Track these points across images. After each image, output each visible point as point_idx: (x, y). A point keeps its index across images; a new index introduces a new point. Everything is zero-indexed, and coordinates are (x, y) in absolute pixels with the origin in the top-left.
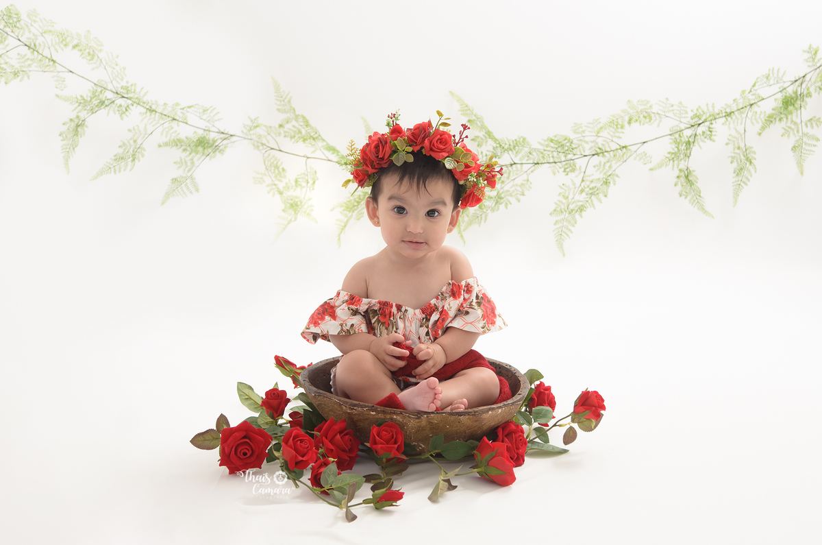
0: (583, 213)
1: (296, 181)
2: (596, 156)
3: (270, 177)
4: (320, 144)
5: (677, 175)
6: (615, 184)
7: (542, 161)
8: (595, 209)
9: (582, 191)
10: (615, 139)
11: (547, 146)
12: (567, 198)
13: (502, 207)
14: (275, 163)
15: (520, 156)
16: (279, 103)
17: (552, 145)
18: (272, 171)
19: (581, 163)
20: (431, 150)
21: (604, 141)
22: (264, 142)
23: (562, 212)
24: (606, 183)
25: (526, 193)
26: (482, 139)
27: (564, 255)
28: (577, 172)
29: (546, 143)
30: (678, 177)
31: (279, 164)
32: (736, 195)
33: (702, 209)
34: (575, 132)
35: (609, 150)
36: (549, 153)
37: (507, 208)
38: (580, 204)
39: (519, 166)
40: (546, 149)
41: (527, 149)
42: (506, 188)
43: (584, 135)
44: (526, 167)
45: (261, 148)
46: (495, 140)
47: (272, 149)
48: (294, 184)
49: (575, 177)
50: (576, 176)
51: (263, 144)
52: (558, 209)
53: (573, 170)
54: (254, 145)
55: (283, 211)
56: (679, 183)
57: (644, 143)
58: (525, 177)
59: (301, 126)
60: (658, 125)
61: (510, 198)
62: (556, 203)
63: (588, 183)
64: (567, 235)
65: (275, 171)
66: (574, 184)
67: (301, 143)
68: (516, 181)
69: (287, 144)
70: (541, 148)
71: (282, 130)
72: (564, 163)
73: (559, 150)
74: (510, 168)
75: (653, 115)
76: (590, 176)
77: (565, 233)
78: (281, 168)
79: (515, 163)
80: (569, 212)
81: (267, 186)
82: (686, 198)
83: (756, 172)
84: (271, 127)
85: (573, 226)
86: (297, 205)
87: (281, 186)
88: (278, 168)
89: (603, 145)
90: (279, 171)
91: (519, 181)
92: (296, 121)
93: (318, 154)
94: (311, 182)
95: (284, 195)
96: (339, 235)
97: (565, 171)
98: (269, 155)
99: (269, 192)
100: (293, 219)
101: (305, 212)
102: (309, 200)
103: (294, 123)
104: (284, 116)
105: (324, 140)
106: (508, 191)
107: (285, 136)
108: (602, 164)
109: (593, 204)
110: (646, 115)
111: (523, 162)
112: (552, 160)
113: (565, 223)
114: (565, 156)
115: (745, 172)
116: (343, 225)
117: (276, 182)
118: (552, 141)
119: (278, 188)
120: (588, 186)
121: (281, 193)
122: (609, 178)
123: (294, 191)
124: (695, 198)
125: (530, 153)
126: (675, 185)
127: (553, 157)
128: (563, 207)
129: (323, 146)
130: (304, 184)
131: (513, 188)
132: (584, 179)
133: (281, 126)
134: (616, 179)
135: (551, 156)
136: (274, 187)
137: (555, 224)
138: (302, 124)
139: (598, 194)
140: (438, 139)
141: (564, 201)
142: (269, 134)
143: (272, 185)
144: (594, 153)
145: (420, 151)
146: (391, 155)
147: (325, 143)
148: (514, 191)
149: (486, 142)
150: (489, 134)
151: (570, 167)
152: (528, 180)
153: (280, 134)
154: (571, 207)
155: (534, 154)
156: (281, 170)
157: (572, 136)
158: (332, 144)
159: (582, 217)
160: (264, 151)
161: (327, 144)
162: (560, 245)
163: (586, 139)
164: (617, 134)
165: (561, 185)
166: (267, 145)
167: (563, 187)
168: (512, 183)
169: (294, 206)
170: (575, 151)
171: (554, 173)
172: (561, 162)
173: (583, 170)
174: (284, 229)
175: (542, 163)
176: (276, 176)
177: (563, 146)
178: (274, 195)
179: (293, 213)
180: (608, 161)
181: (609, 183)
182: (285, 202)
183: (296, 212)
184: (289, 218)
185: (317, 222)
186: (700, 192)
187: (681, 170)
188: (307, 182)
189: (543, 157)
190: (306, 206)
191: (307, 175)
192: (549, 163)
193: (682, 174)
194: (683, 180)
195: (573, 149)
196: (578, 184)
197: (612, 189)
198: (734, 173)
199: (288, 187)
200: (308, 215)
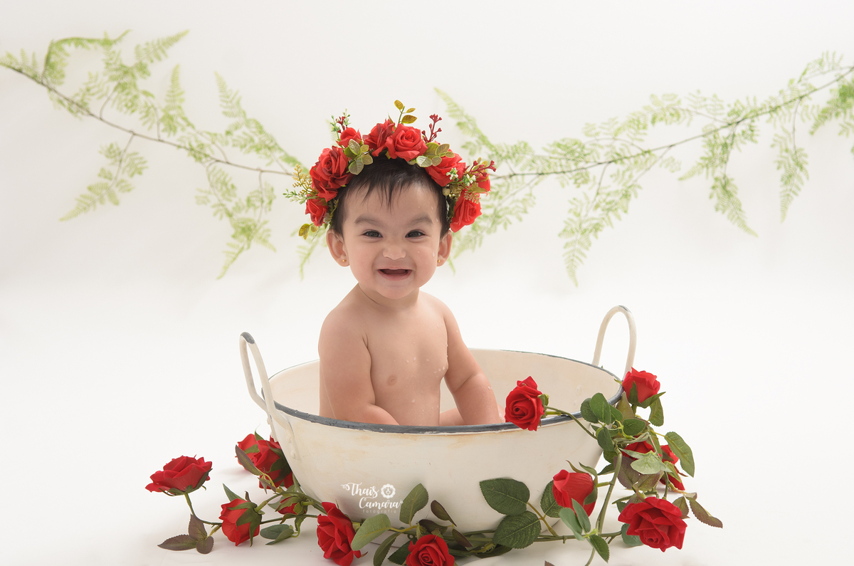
0: (599, 234)
1: (248, 200)
2: (613, 164)
3: (216, 195)
4: (277, 154)
5: (712, 186)
6: (636, 197)
7: (548, 170)
8: (612, 227)
9: (597, 206)
10: (636, 143)
11: (554, 152)
13: (500, 227)
14: (222, 178)
15: (521, 165)
16: (225, 104)
17: (559, 150)
19: (595, 172)
20: (397, 149)
21: (623, 145)
22: (208, 152)
23: (573, 232)
24: (626, 196)
25: (529, 210)
26: (474, 145)
27: (577, 285)
28: (590, 184)
29: (553, 148)
30: (714, 188)
31: (227, 179)
32: (784, 207)
33: (743, 225)
34: (587, 134)
35: (628, 155)
36: (556, 161)
37: (506, 228)
38: (595, 222)
39: (519, 178)
40: (552, 155)
41: (528, 157)
42: (505, 204)
43: (598, 138)
44: (528, 179)
45: (204, 160)
46: (490, 146)
47: (218, 161)
48: (245, 203)
49: (588, 190)
50: (590, 189)
51: (206, 156)
52: (569, 229)
53: (586, 181)
54: (195, 156)
55: (234, 236)
56: (715, 195)
57: (671, 146)
58: (527, 190)
59: (254, 132)
60: (688, 124)
61: (509, 217)
62: (566, 222)
63: (604, 196)
64: (580, 260)
65: (221, 189)
66: (587, 198)
67: (253, 154)
68: (516, 196)
69: (236, 155)
70: (546, 154)
71: (229, 138)
72: (574, 173)
73: (568, 156)
74: (509, 180)
75: (681, 112)
76: (606, 188)
77: (577, 257)
78: (229, 184)
79: (515, 174)
80: (582, 232)
81: (214, 206)
82: (724, 212)
83: (808, 178)
84: (216, 135)
85: (587, 249)
86: (249, 229)
87: (230, 206)
89: (621, 150)
90: (227, 189)
91: (520, 196)
92: (248, 126)
93: (275, 167)
94: (266, 201)
95: (234, 217)
96: (302, 266)
97: (575, 183)
98: (214, 169)
99: (215, 214)
100: (246, 246)
101: (260, 238)
102: (265, 222)
103: (244, 129)
104: (232, 121)
105: (280, 149)
106: (507, 208)
107: (234, 146)
108: (621, 173)
109: (610, 222)
110: (673, 112)
111: (526, 172)
112: (559, 169)
113: (577, 246)
114: (576, 164)
115: (795, 180)
116: (307, 252)
117: (224, 202)
118: (559, 145)
119: (226, 210)
120: (605, 201)
121: (230, 215)
122: (630, 190)
123: (247, 212)
124: (734, 213)
125: (533, 161)
126: (711, 198)
127: (561, 166)
128: (574, 226)
129: (281, 157)
130: (258, 204)
131: (514, 205)
132: (600, 191)
133: (228, 133)
134: (638, 191)
135: (558, 164)
136: (221, 208)
137: (565, 247)
138: (254, 130)
139: (616, 209)
140: (403, 135)
141: (575, 219)
142: (213, 143)
143: (219, 205)
144: (610, 159)
145: (383, 155)
146: (347, 167)
147: (282, 154)
148: (514, 208)
149: (480, 149)
150: (483, 140)
151: (582, 178)
152: (531, 195)
153: (227, 143)
154: (584, 226)
155: (538, 162)
156: (229, 187)
157: (584, 140)
158: (292, 154)
159: (597, 238)
160: (207, 164)
161: (286, 154)
162: (572, 273)
163: (601, 143)
164: (638, 137)
165: (572, 200)
166: (211, 155)
167: (574, 201)
168: (511, 199)
169: (246, 231)
170: (587, 158)
171: (563, 186)
172: (570, 171)
173: (598, 181)
174: (234, 259)
175: (547, 174)
176: (223, 195)
177: (572, 152)
178: (221, 218)
179: (245, 239)
180: (628, 169)
181: (630, 195)
182: (235, 226)
183: (249, 238)
184: (241, 245)
185: (275, 250)
186: (740, 205)
187: (716, 179)
188: (262, 201)
189: (549, 166)
190: (261, 231)
191: (261, 193)
192: (556, 173)
193: (718, 184)
194: (719, 190)
195: (585, 155)
196: (592, 199)
197: (633, 203)
198: (782, 180)
199: (238, 208)
200: (265, 241)
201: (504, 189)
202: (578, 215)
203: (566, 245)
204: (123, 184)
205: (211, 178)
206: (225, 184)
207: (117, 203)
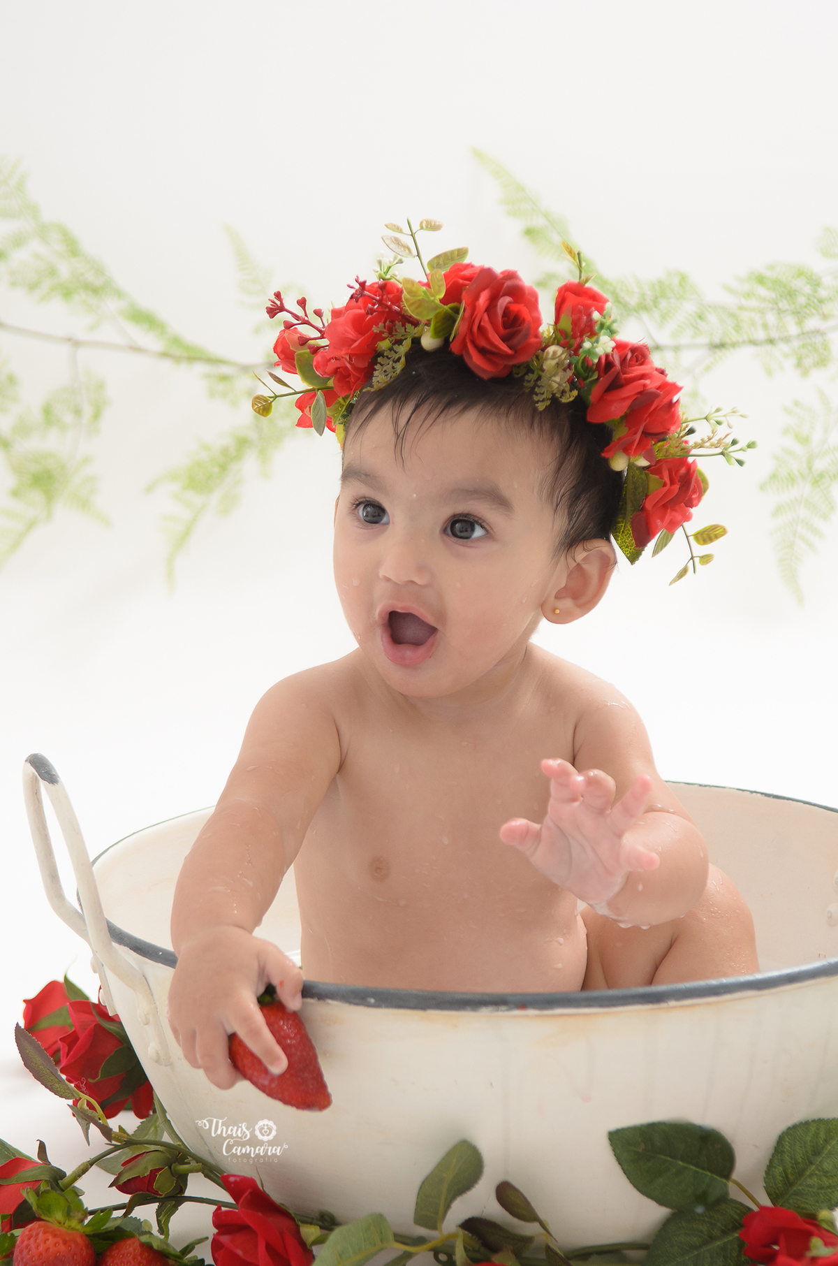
1: (47, 411)
4: (112, 305)
7: (734, 337)
11: (748, 295)
12: (807, 440)
15: (672, 325)
17: (762, 291)
23: (793, 481)
27: (800, 600)
28: (832, 367)
29: (746, 287)
34: (826, 254)
36: (753, 315)
39: (669, 354)
40: (744, 303)
41: (689, 307)
44: (689, 357)
52: (783, 473)
53: (822, 362)
55: (16, 493)
59: (58, 254)
62: (776, 457)
64: (810, 545)
67: (57, 303)
70: (730, 301)
72: (796, 343)
73: (784, 304)
77: (802, 538)
79: (659, 346)
80: (813, 481)
85: (825, 519)
86: (50, 477)
92: (44, 240)
93: (107, 333)
94: (88, 411)
95: (15, 450)
96: (171, 558)
97: (799, 364)
100: (42, 517)
101: (74, 497)
102: (87, 461)
103: (35, 245)
105: (119, 294)
107: (13, 285)
111: (683, 342)
112: (761, 335)
113: (803, 513)
114: (800, 323)
116: (181, 530)
118: (760, 280)
123: (43, 437)
125: (701, 317)
127: (765, 326)
128: (795, 467)
129: (119, 311)
130: (68, 418)
135: (759, 322)
137: (774, 516)
138: (58, 248)
141: (798, 449)
147: (124, 304)
151: (813, 354)
152: (694, 395)
154: (820, 465)
155: (713, 318)
157: (819, 265)
161: (132, 304)
162: (790, 574)
165: (790, 405)
167: (795, 409)
169: (44, 481)
170: (826, 308)
171: (769, 372)
172: (786, 339)
174: (17, 545)
175: (734, 345)
177: (791, 294)
179: (41, 499)
182: (16, 469)
183: (50, 496)
184: (31, 514)
185: (107, 524)
188: (78, 412)
189: (738, 328)
190: (76, 480)
191: (77, 394)
192: (754, 343)
195: (821, 301)
196: (835, 402)
199: (23, 429)
200: (84, 504)
202: (804, 440)
203: (778, 510)
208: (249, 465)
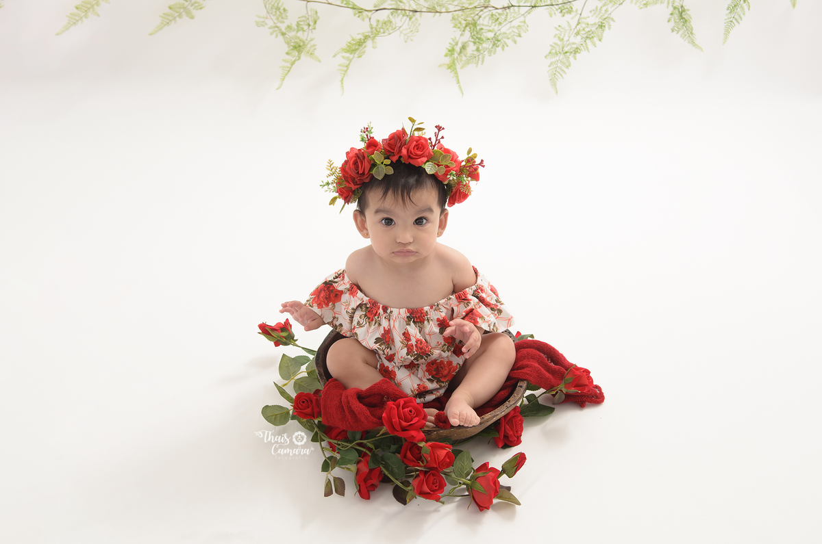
0: (578, 55)
1: (298, 25)
3: (272, 19)
5: (671, 12)
6: (610, 28)
7: (539, 3)
8: (589, 51)
9: (577, 34)
12: (563, 39)
13: (499, 49)
14: (276, 5)
18: (274, 13)
20: (410, 157)
23: (557, 54)
24: (601, 26)
25: (522, 34)
27: (557, 93)
28: (573, 14)
30: (672, 14)
31: (280, 5)
32: (727, 32)
33: (693, 42)
37: (503, 50)
38: (575, 46)
39: (516, 8)
44: (523, 10)
48: (296, 27)
49: (571, 19)
50: (573, 18)
52: (554, 51)
53: (570, 11)
55: (287, 53)
56: (672, 19)
58: (522, 19)
61: (507, 41)
62: (551, 46)
63: (584, 26)
64: (561, 75)
65: (276, 12)
66: (569, 25)
68: (513, 23)
72: (561, 6)
74: (508, 10)
76: (585, 18)
77: (558, 72)
78: (282, 8)
79: (513, 6)
80: (564, 54)
81: (270, 28)
82: (678, 33)
83: (749, 9)
85: (567, 67)
86: (300, 46)
87: (283, 27)
88: (279, 9)
90: (281, 13)
91: (516, 23)
94: (312, 23)
95: (287, 36)
97: (561, 13)
100: (297, 59)
101: (308, 52)
102: (312, 40)
106: (505, 33)
108: (599, 8)
109: (587, 48)
111: (521, 5)
112: (549, 3)
113: (559, 65)
115: (739, 9)
116: (345, 68)
117: (279, 25)
119: (280, 30)
120: (584, 29)
121: (283, 34)
122: (604, 22)
123: (297, 32)
124: (686, 33)
126: (669, 21)
128: (558, 50)
130: (306, 27)
131: (510, 30)
132: (580, 21)
134: (612, 23)
136: (276, 29)
137: (549, 66)
139: (593, 37)
140: (415, 146)
141: (559, 43)
143: (274, 27)
145: (399, 161)
146: (371, 169)
148: (510, 33)
151: (566, 9)
152: (525, 22)
154: (566, 49)
156: (282, 11)
159: (575, 59)
162: (554, 84)
165: (557, 27)
167: (559, 28)
168: (509, 25)
169: (298, 47)
171: (551, 16)
172: (558, 5)
173: (579, 12)
174: (289, 71)
175: (539, 6)
176: (277, 19)
178: (276, 37)
179: (297, 54)
180: (604, 5)
181: (604, 26)
182: (288, 43)
183: (300, 52)
184: (293, 59)
185: (320, 61)
186: (692, 29)
187: (675, 8)
188: (309, 25)
190: (309, 46)
191: (308, 19)
192: (546, 6)
193: (677, 11)
194: (676, 16)
196: (573, 27)
197: (607, 33)
198: (728, 9)
199: (290, 30)
200: (311, 55)
201: (503, 17)
203: (551, 64)
204: (197, 5)
205: (267, 6)
206: (278, 9)
207: (192, 18)
208: (369, 43)
